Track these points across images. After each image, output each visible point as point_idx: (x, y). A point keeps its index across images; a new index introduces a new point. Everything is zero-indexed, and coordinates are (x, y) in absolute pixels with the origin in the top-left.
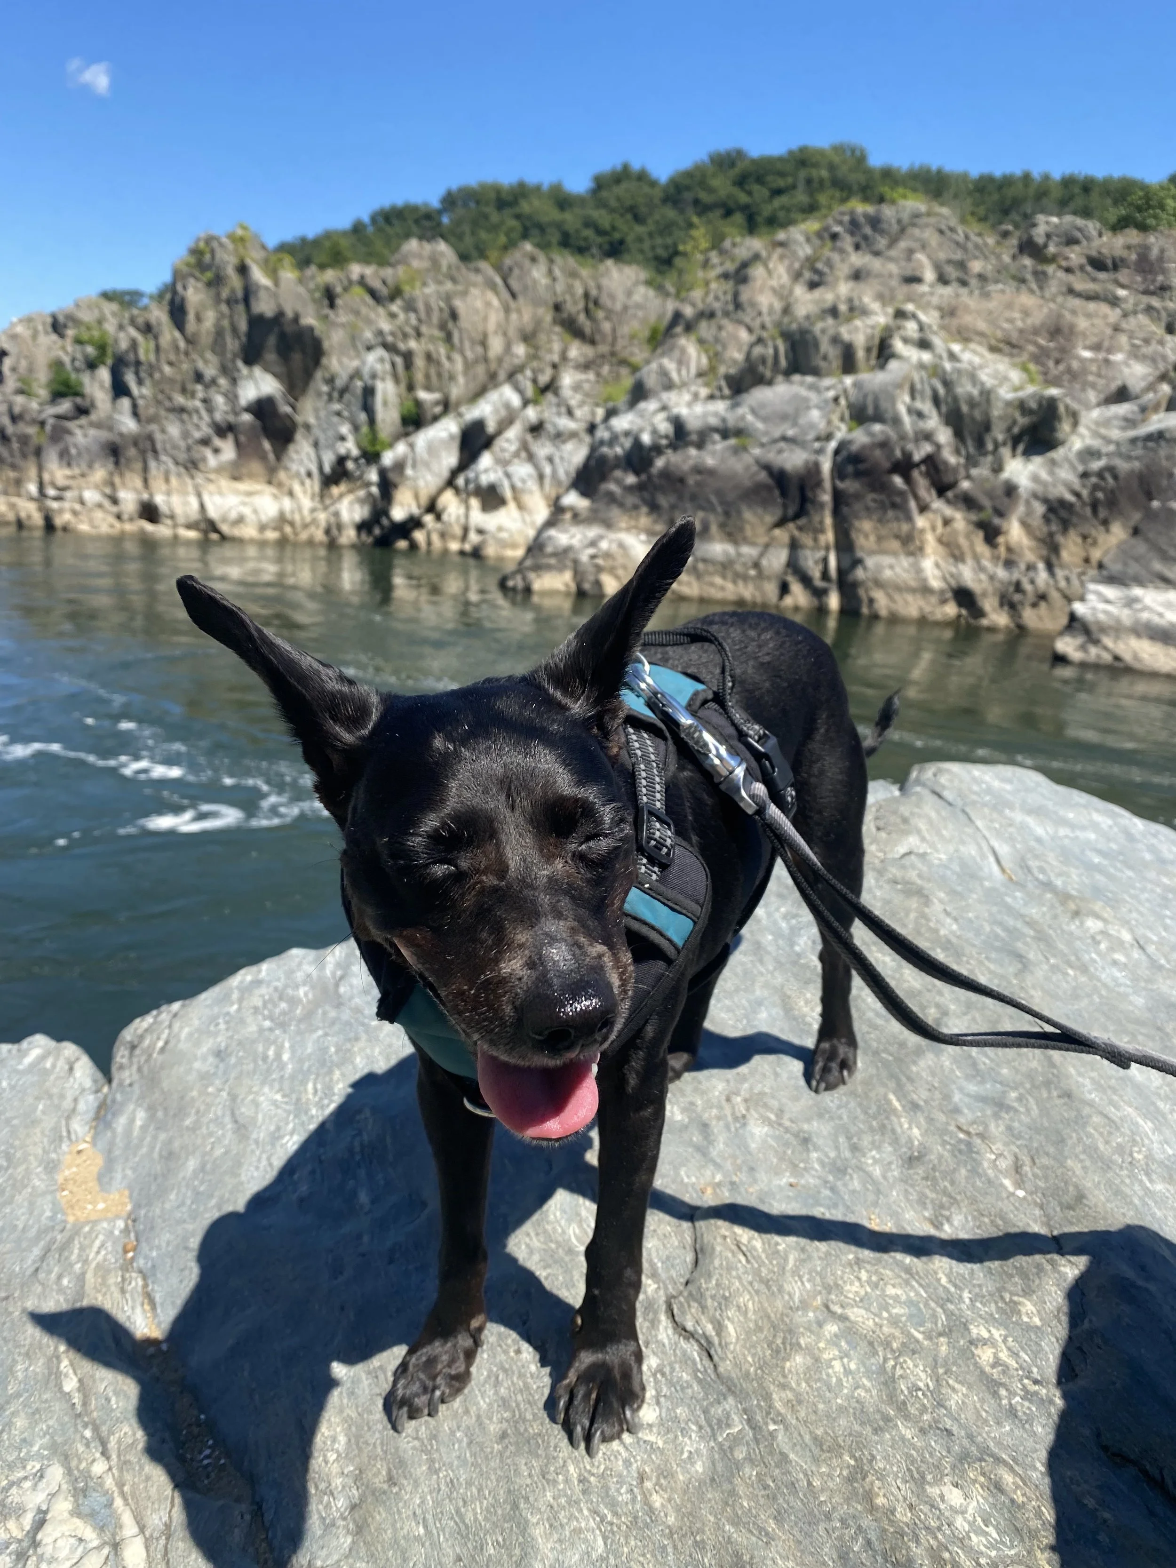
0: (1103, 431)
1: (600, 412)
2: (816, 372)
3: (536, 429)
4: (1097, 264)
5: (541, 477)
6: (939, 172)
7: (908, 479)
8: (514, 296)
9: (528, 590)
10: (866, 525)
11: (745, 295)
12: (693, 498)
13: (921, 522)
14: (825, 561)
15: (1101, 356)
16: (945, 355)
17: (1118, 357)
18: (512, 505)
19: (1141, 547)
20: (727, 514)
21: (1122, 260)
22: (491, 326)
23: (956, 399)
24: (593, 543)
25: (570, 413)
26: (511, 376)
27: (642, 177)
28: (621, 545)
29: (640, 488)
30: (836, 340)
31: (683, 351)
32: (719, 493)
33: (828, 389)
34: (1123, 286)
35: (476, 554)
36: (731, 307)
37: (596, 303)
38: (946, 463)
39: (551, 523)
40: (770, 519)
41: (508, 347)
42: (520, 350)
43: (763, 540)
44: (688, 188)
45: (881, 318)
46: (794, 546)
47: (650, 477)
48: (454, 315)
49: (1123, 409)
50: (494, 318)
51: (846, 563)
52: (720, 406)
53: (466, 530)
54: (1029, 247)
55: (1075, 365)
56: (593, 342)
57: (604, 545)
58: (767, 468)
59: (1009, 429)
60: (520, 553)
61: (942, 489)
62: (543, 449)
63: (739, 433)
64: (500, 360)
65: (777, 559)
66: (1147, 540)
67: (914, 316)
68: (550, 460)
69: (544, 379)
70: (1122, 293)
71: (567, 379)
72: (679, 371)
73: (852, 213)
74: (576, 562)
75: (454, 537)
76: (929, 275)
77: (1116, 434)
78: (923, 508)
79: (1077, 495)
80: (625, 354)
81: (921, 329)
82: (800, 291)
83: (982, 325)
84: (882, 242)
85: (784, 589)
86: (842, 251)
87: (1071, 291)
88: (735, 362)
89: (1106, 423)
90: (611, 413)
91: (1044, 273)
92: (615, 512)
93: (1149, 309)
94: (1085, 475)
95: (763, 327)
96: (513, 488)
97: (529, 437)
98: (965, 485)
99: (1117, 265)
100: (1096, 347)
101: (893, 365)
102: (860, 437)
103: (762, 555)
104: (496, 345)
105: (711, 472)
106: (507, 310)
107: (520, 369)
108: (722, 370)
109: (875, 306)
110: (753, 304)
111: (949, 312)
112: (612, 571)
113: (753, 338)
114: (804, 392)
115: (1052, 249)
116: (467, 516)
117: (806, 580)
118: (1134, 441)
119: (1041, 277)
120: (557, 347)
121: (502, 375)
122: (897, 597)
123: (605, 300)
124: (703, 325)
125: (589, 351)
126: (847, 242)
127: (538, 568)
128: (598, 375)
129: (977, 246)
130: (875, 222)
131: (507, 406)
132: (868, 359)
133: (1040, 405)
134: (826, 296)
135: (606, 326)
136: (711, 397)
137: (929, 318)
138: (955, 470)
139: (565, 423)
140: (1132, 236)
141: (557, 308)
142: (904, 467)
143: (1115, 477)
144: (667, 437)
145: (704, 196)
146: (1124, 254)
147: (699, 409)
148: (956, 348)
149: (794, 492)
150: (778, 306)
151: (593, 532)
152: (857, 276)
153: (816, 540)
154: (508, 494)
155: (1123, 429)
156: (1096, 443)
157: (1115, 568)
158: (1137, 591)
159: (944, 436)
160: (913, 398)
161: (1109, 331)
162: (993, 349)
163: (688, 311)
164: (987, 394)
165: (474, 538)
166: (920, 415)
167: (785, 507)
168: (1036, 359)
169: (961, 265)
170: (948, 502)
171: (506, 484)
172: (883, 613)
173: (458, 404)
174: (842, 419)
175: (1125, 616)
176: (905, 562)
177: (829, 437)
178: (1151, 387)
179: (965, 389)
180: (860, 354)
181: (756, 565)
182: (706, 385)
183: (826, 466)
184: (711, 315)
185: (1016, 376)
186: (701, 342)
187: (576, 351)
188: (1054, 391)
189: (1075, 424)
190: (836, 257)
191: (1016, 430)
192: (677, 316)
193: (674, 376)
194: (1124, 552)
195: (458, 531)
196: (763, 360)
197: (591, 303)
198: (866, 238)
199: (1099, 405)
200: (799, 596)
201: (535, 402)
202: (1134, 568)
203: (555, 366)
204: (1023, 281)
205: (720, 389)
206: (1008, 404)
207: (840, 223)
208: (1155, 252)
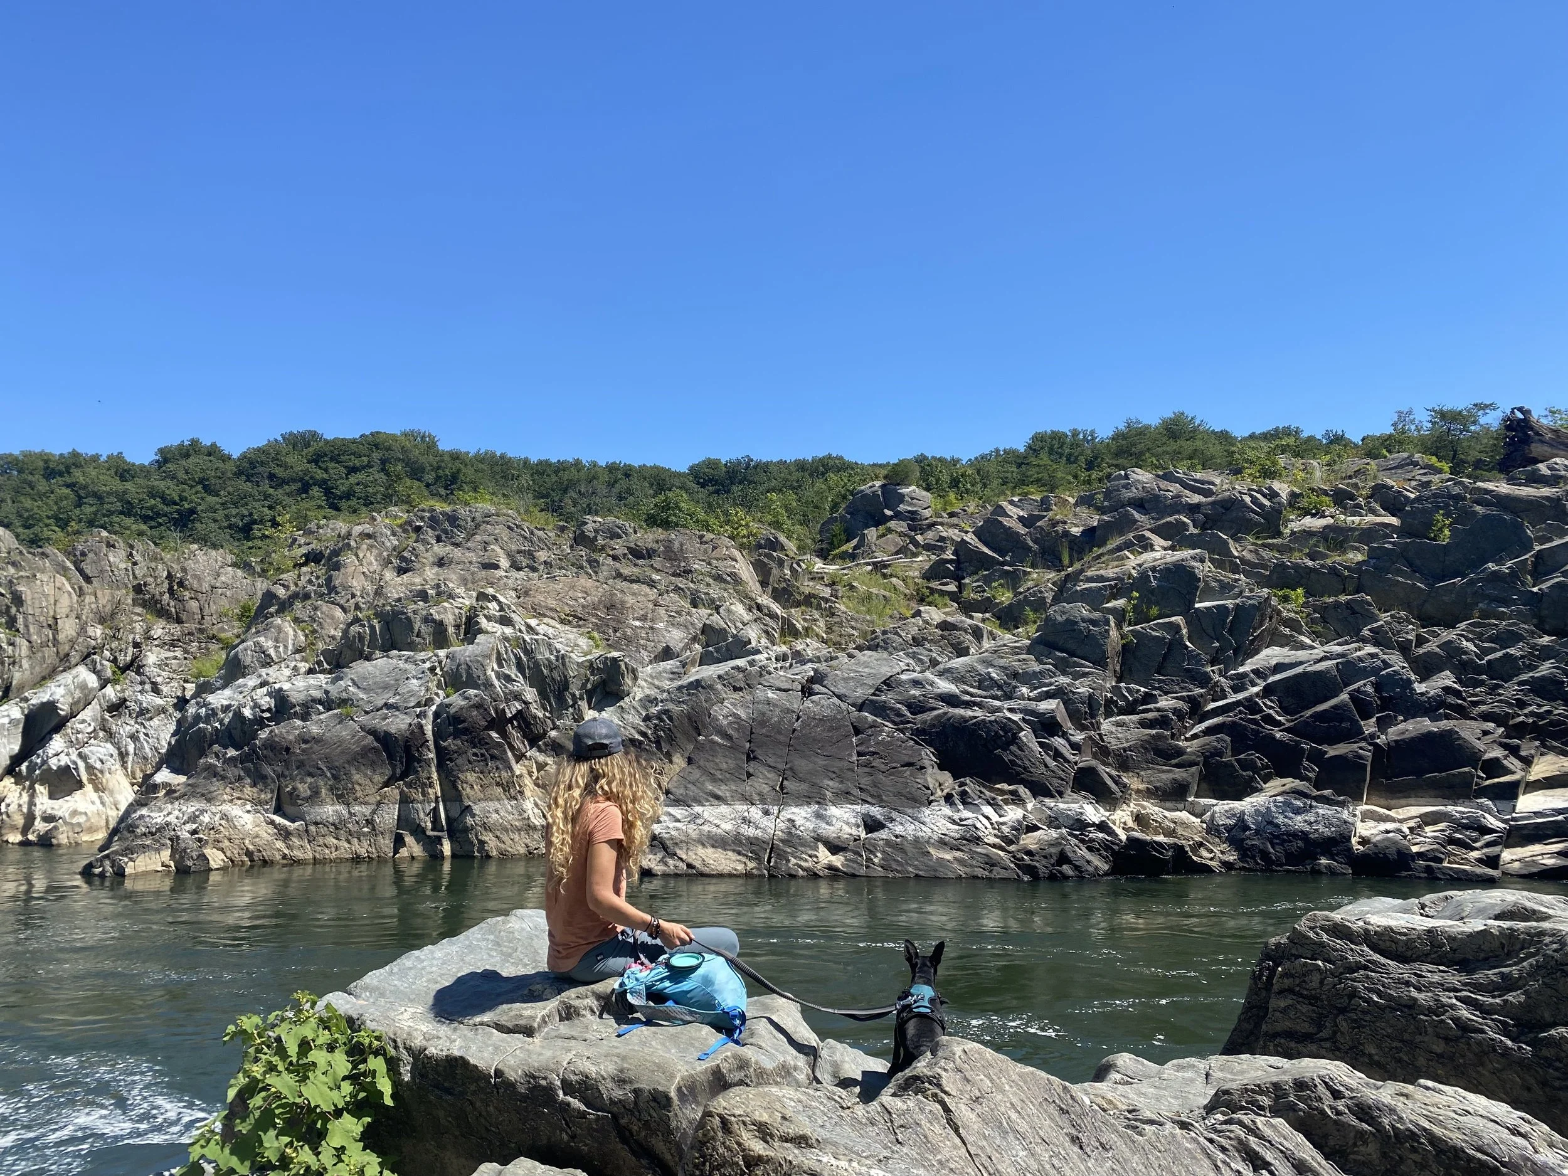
0: (656, 682)
1: (191, 688)
2: (411, 647)
3: (117, 708)
4: (636, 553)
5: (123, 756)
6: (503, 456)
7: (503, 734)
8: (88, 579)
9: (120, 874)
10: (471, 777)
11: (338, 579)
12: (301, 765)
13: (518, 769)
14: (435, 810)
15: (648, 624)
16: (523, 628)
17: (661, 625)
18: (89, 788)
19: (696, 774)
20: (335, 777)
21: (654, 551)
22: (63, 609)
23: (537, 664)
24: (193, 819)
25: (156, 690)
26: (85, 658)
27: (213, 451)
28: (225, 816)
29: (242, 760)
30: (427, 619)
31: (279, 629)
32: (327, 759)
33: (424, 662)
34: (658, 571)
35: (46, 842)
36: (324, 590)
37: (181, 584)
38: (535, 717)
39: (138, 804)
40: (379, 779)
41: (83, 629)
42: (97, 631)
43: (373, 799)
44: (262, 464)
45: (467, 600)
46: (405, 801)
47: (253, 750)
48: (18, 600)
49: (669, 665)
50: (66, 602)
51: (455, 813)
52: (322, 679)
53: (30, 818)
54: (581, 539)
55: (629, 631)
56: (179, 621)
57: (206, 819)
58: (373, 732)
59: (584, 685)
60: (101, 836)
61: (534, 739)
62: (124, 727)
63: (343, 702)
64: (72, 642)
65: (389, 816)
66: (699, 767)
67: (495, 598)
68: (134, 737)
69: (124, 659)
70: (656, 577)
71: (152, 658)
72: (276, 648)
73: (432, 510)
74: (175, 839)
75: (14, 828)
76: (504, 563)
77: (666, 684)
78: (520, 757)
79: (644, 734)
80: (214, 630)
81: (502, 609)
82: (389, 575)
83: (552, 603)
84: (460, 536)
85: (399, 842)
86: (425, 542)
87: (619, 575)
88: (333, 638)
89: (658, 676)
90: (204, 688)
91: (597, 562)
92: (216, 785)
93: (678, 589)
94: (647, 719)
95: (357, 607)
96: (90, 768)
97: (107, 716)
98: (553, 733)
99: (650, 554)
100: (644, 618)
101: (480, 638)
102: (457, 701)
103: (374, 812)
104: (68, 628)
105: (317, 740)
106: (81, 593)
107: (98, 649)
108: (321, 646)
109: (460, 591)
110: (347, 588)
111: (523, 593)
112: (217, 843)
113: (350, 618)
114: (402, 664)
115: (600, 541)
116: (31, 803)
117: (418, 832)
118: (680, 688)
119: (594, 563)
120: (139, 627)
121: (75, 657)
122: (505, 838)
123: (190, 580)
124: (298, 605)
125: (176, 629)
126: (430, 535)
127: (129, 851)
128: (186, 651)
129: (540, 540)
130: (453, 519)
131: (83, 687)
132: (458, 635)
133: (605, 663)
134: (414, 580)
135: (194, 605)
136: (310, 671)
137: (507, 598)
138: (543, 722)
139: (150, 700)
140: (660, 533)
141: (138, 589)
142: (499, 722)
143: (670, 718)
144: (269, 710)
145: (279, 472)
146: (655, 546)
147: (300, 683)
148: (533, 622)
149: (400, 752)
150: (370, 588)
151: (192, 807)
152: (441, 563)
153: (424, 794)
154: (84, 777)
155: (671, 680)
156: (653, 692)
157: (679, 792)
158: (698, 809)
159: (530, 694)
160: (501, 666)
161: (651, 606)
162: (562, 622)
163: (281, 592)
164: (562, 658)
165: (40, 826)
166: (508, 678)
167: (394, 767)
168: (597, 628)
169: (530, 554)
170: (540, 750)
171: (81, 765)
172: (494, 853)
173: (21, 688)
174: (439, 686)
175: (691, 830)
176: (508, 805)
177: (429, 702)
178: (686, 647)
179: (543, 655)
180: (451, 630)
181: (370, 822)
182: (304, 660)
183: (429, 729)
184: (307, 596)
185: (583, 642)
186: (296, 620)
187: (159, 630)
188: (616, 654)
189: (635, 678)
190: (420, 547)
191: (589, 686)
192: (269, 597)
193: (272, 652)
194: (683, 777)
195: (20, 821)
196: (361, 637)
197: (176, 585)
198: (446, 532)
199: (651, 662)
200: (413, 847)
201: (115, 682)
202: (693, 790)
203: (136, 645)
204: (582, 567)
205: (319, 663)
206: (580, 665)
207: (422, 518)
208: (677, 545)
